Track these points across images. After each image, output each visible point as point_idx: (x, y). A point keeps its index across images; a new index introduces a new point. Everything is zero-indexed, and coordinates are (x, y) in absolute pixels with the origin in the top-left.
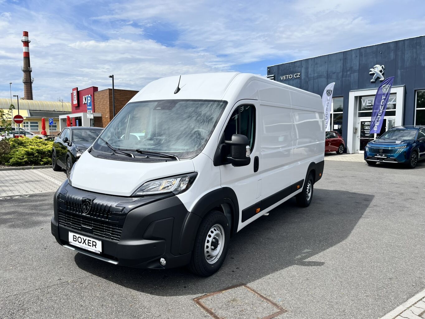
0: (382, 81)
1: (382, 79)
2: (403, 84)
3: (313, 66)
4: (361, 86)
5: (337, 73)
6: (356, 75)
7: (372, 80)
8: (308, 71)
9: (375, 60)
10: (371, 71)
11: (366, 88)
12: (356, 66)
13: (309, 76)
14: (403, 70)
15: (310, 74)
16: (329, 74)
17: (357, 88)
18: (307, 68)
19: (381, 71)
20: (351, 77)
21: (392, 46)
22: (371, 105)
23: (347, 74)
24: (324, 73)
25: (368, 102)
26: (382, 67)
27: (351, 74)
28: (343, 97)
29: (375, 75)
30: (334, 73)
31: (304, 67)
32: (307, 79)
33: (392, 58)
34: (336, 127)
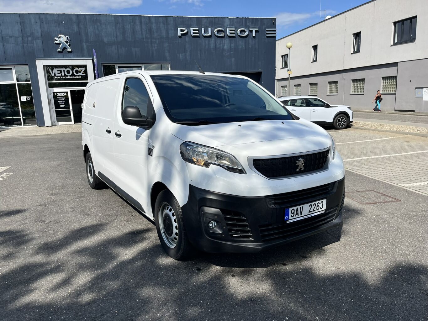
0: (69, 52)
1: (70, 50)
2: (90, 58)
4: (47, 55)
5: (16, 37)
6: (39, 42)
7: (58, 50)
9: (58, 29)
10: (57, 40)
11: (53, 58)
12: (38, 33)
14: (88, 44)
16: (5, 37)
17: (43, 56)
19: (67, 42)
20: (33, 43)
21: (74, 18)
22: (60, 75)
23: (28, 40)
25: (57, 72)
26: (67, 38)
27: (33, 40)
28: (28, 65)
29: (61, 44)
30: (11, 37)
33: (76, 30)
34: (24, 99)
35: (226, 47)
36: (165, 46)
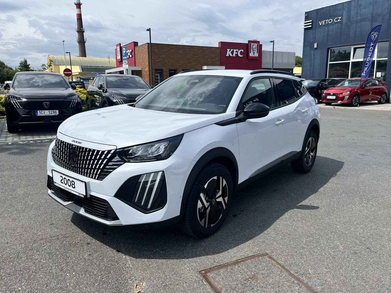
5: (384, 15)
8: (350, 14)
13: (352, 20)
15: (353, 18)
16: (375, 16)
18: (349, 11)
24: (369, 15)
28: (389, 41)
30: (380, 15)
31: (346, 10)
32: (349, 23)
34: (379, 74)
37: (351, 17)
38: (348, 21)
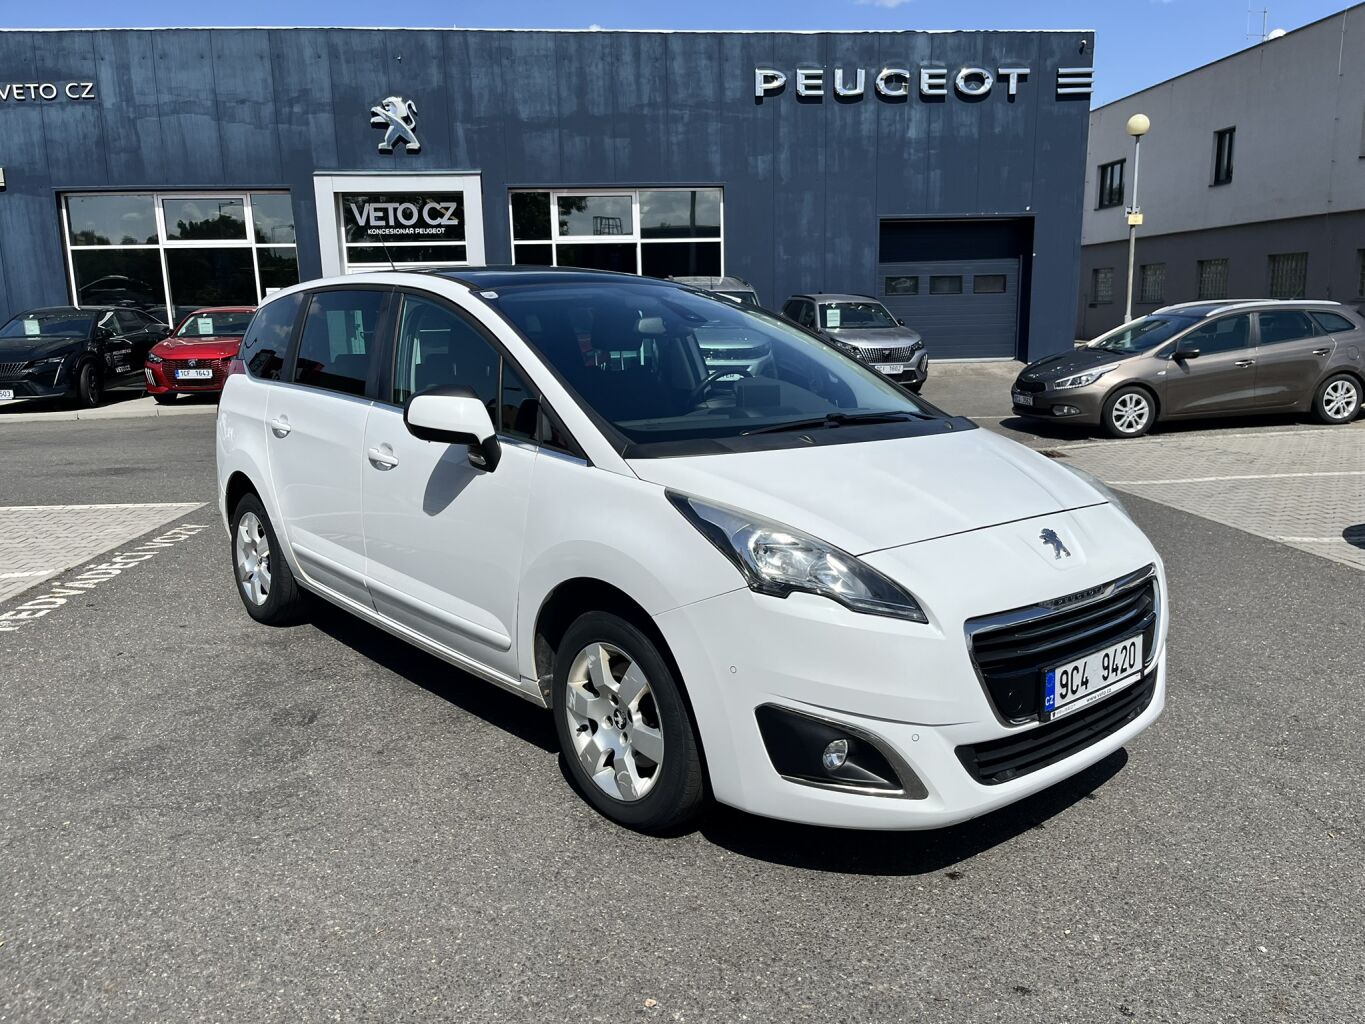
1: (414, 145)
2: (474, 168)
3: (149, 63)
4: (347, 163)
5: (257, 103)
6: (325, 119)
7: (381, 146)
8: (130, 80)
9: (383, 80)
10: (375, 114)
11: (364, 169)
12: (322, 90)
13: (138, 99)
14: (469, 126)
15: (142, 94)
16: (224, 102)
17: (334, 164)
18: (122, 68)
19: (406, 119)
20: (307, 123)
21: (431, 44)
22: (383, 223)
23: (291, 113)
24: (203, 95)
25: (373, 215)
26: (410, 106)
27: (306, 112)
28: (288, 190)
29: (391, 128)
30: (243, 102)
31: (106, 61)
32: (131, 109)
33: (435, 84)
35: (912, 133)
36: (710, 130)
37: (135, 91)
38: (124, 103)
